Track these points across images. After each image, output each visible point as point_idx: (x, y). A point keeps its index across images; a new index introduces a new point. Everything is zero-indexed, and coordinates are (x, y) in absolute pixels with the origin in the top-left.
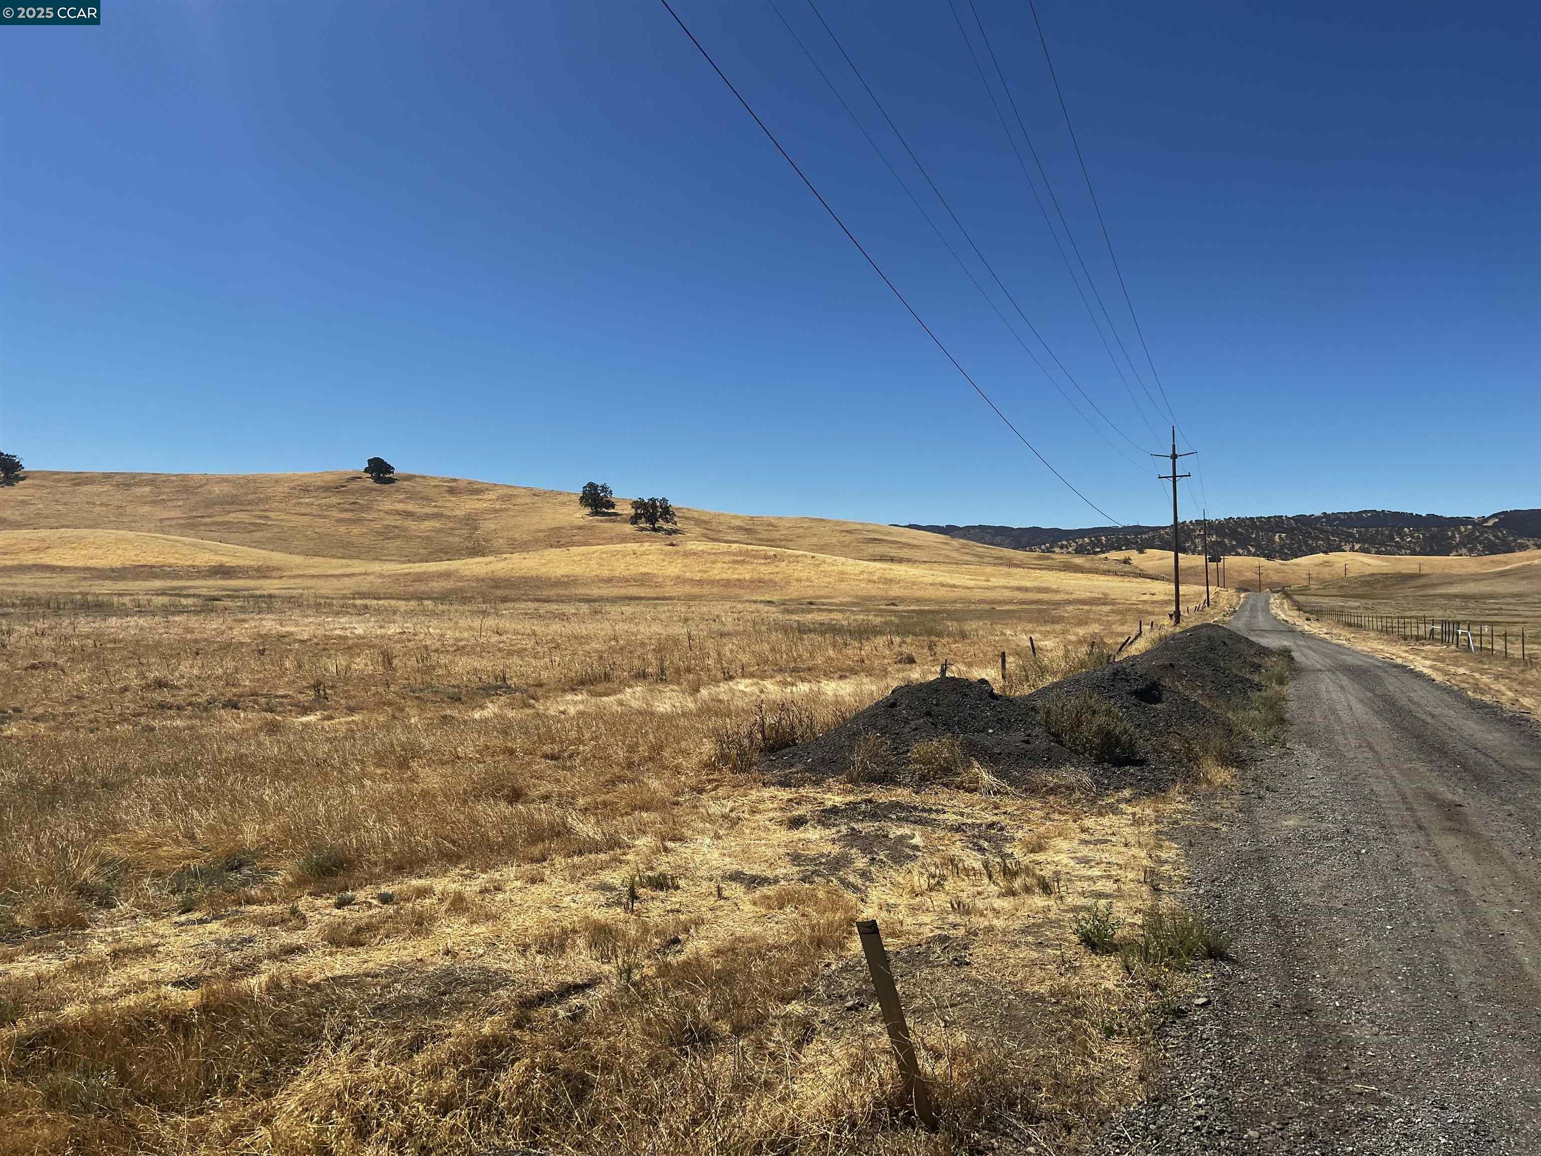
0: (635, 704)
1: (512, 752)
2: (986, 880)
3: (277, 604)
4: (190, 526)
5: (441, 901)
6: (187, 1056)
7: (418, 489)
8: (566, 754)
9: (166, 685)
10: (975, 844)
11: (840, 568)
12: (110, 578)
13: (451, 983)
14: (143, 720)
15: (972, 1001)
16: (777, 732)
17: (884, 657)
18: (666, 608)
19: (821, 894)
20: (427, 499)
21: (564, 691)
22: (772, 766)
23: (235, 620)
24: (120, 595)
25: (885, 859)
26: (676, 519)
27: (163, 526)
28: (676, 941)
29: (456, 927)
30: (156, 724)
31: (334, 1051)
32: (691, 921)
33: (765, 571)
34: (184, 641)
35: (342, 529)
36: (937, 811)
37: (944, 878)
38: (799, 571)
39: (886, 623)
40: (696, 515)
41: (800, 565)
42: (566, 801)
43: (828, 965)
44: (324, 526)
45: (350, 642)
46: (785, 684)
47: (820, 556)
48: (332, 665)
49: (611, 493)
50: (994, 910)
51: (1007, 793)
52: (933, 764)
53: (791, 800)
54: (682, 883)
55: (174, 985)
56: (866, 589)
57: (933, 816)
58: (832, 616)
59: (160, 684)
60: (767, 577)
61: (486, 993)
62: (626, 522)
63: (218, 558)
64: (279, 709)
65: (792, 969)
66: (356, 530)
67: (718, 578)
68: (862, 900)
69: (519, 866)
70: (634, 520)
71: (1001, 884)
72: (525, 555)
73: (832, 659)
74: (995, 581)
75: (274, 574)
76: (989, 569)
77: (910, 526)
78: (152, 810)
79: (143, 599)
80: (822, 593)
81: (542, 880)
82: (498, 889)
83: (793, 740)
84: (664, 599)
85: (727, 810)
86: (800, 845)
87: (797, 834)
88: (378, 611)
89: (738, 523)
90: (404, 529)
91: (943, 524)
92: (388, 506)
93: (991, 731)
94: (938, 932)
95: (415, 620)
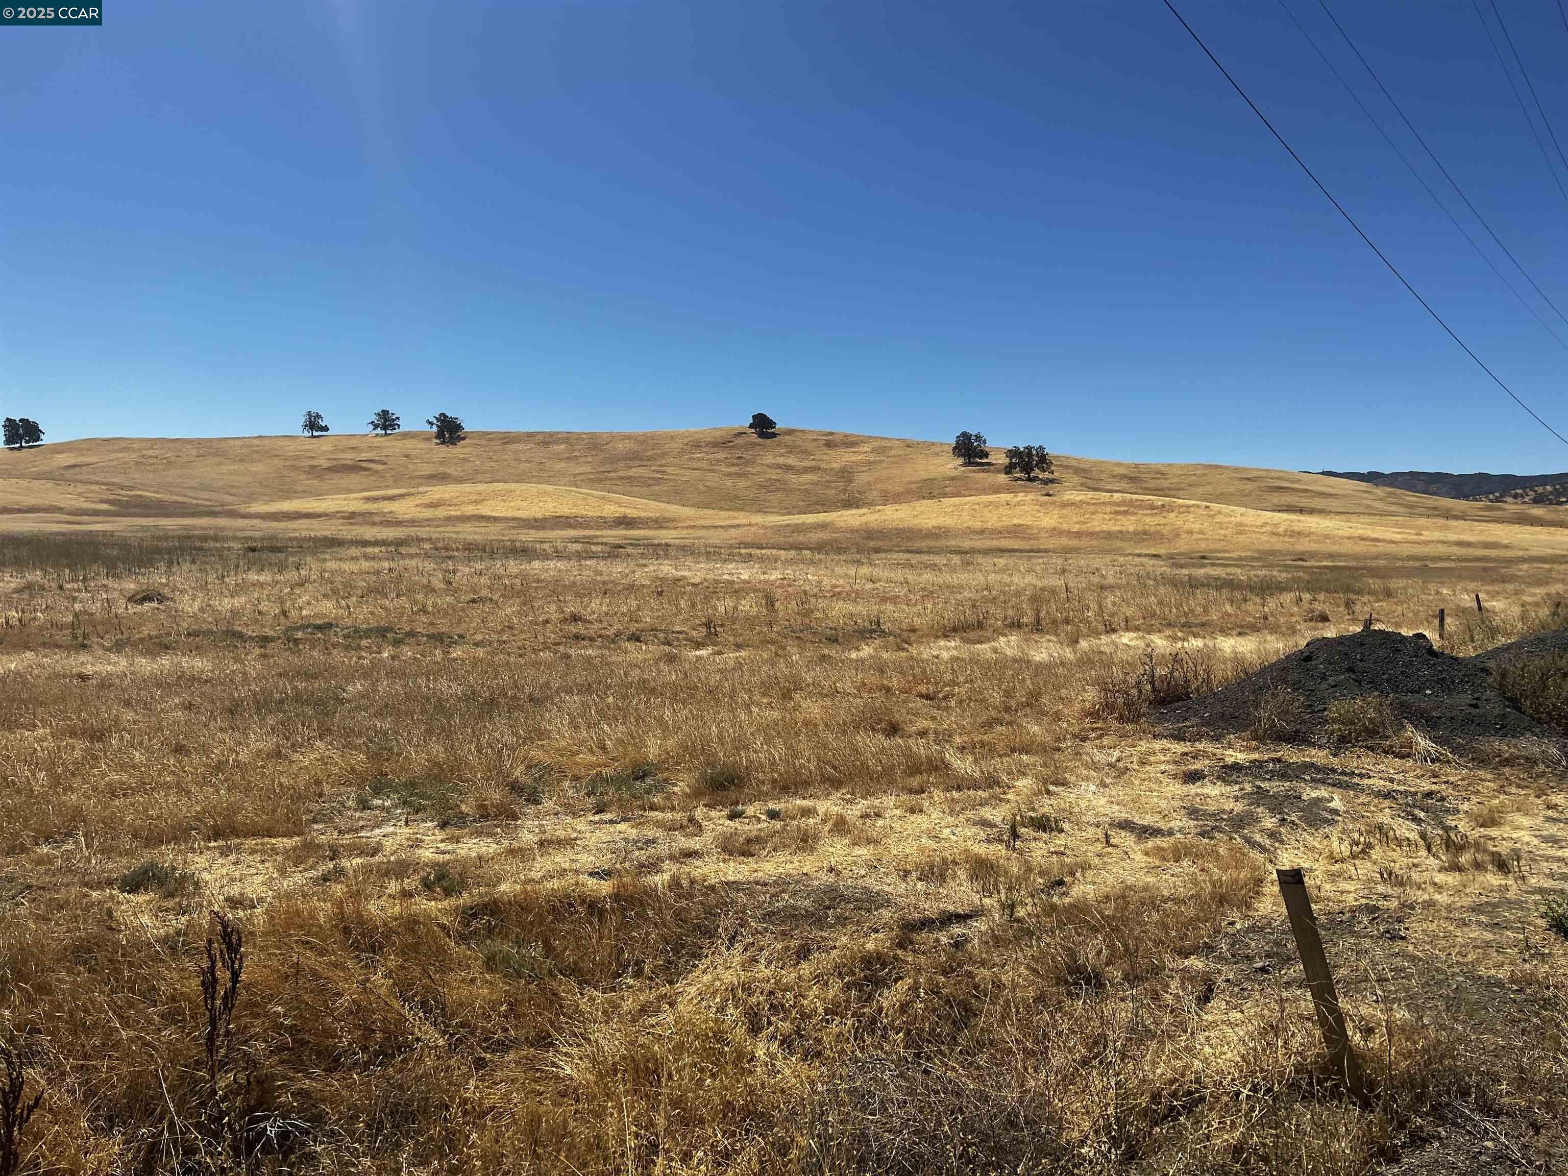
0: (1009, 652)
1: (888, 690)
2: (1423, 853)
3: (673, 552)
4: (598, 480)
5: (824, 821)
6: (601, 938)
7: (797, 443)
8: (940, 696)
9: (580, 619)
10: (1408, 813)
11: (1239, 519)
12: (533, 527)
13: (835, 899)
14: (561, 648)
15: (1408, 977)
16: (1169, 683)
17: (1292, 615)
18: (1041, 561)
19: (1222, 851)
20: (806, 452)
21: (937, 637)
22: (1162, 718)
23: (638, 565)
24: (542, 542)
25: (1297, 821)
26: (1053, 468)
27: (576, 481)
28: (1061, 883)
29: (839, 847)
30: (572, 652)
31: (728, 949)
32: (1076, 864)
33: (1151, 521)
34: (594, 582)
35: (729, 483)
36: (1361, 775)
37: (1370, 846)
38: (1191, 522)
39: (1293, 579)
40: (1074, 463)
41: (1191, 516)
42: (943, 737)
43: (1232, 924)
44: (712, 479)
45: (737, 586)
46: (1175, 638)
47: (1215, 506)
48: (723, 606)
49: (985, 442)
50: (1435, 884)
51: (1448, 762)
52: (1354, 724)
53: (1186, 754)
54: (1066, 826)
55: (590, 874)
56: (1267, 542)
57: (1356, 780)
58: (1229, 570)
59: (575, 618)
60: (1153, 529)
61: (869, 910)
62: (999, 472)
63: (623, 509)
64: (675, 643)
65: (1192, 922)
66: (742, 483)
67: (1097, 529)
68: (1271, 861)
69: (898, 795)
70: (1008, 470)
71: (1444, 858)
72: (897, 506)
73: (1229, 615)
74: (1427, 535)
75: (670, 524)
76: (1422, 521)
77: (1324, 473)
78: (570, 723)
79: (560, 545)
80: (1217, 546)
81: (921, 811)
82: (878, 815)
83: (1188, 694)
84: (1038, 551)
85: (1114, 760)
86: (1198, 799)
87: (1193, 789)
88: (761, 559)
89: (1121, 471)
90: (785, 483)
91: (1365, 471)
92: (770, 459)
93: (1428, 692)
94: (1364, 901)
95: (794, 567)
